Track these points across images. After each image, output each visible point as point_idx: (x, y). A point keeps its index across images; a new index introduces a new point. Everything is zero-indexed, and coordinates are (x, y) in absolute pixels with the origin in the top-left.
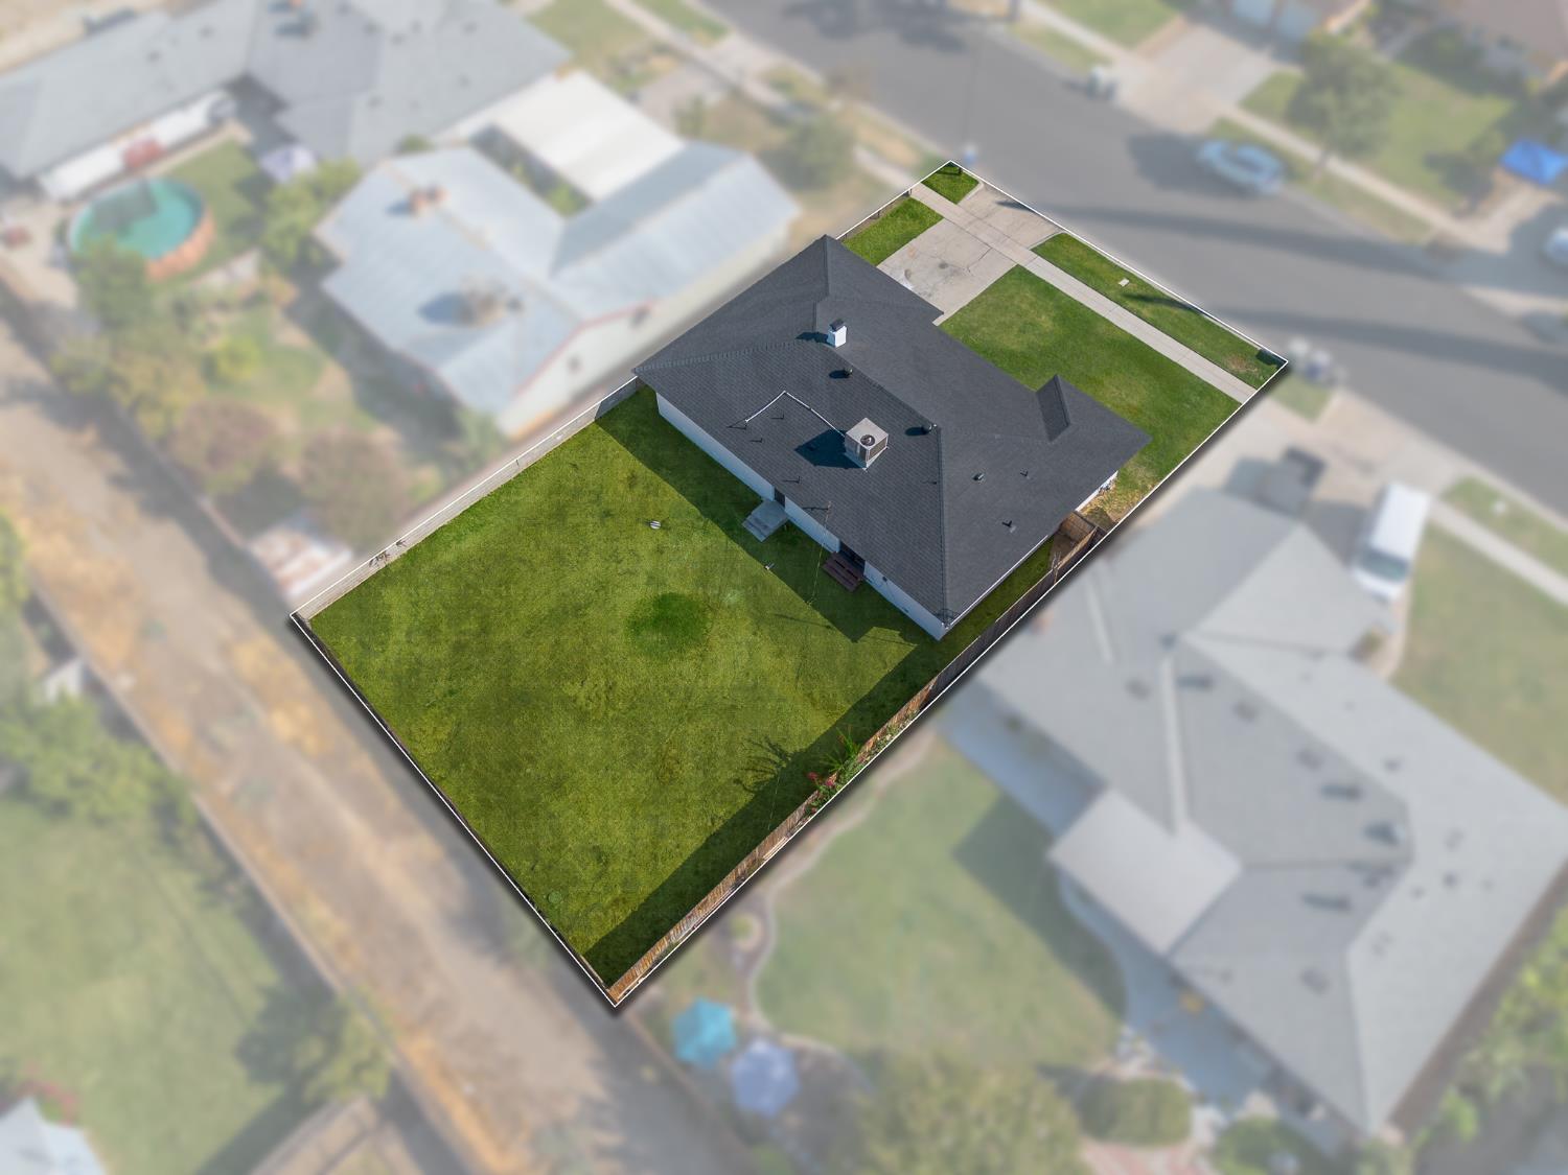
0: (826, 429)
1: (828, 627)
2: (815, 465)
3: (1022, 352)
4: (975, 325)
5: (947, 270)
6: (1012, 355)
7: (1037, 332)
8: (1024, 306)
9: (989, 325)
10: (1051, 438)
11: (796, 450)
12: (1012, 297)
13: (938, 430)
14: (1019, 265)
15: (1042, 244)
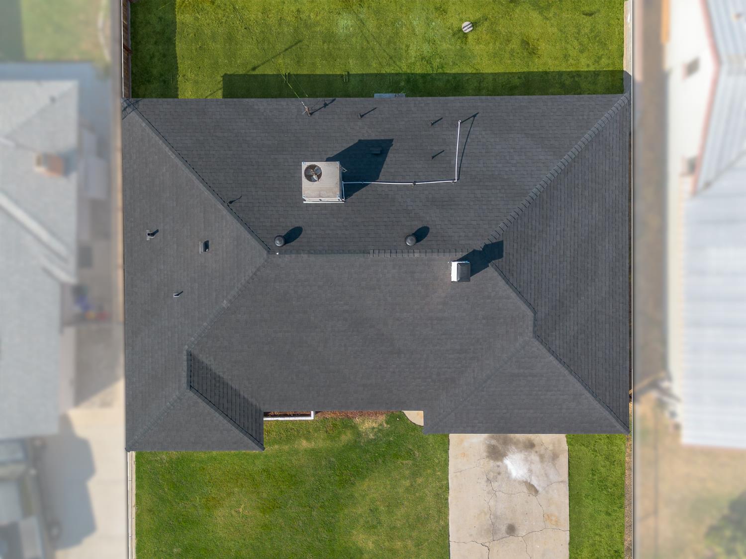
0: (381, 176)
1: (254, 69)
2: (360, 141)
3: (353, 484)
4: (420, 480)
5: (504, 528)
6: (360, 473)
7: (362, 521)
8: (399, 544)
9: (407, 490)
10: (190, 355)
11: (391, 140)
12: (418, 545)
13: (270, 250)
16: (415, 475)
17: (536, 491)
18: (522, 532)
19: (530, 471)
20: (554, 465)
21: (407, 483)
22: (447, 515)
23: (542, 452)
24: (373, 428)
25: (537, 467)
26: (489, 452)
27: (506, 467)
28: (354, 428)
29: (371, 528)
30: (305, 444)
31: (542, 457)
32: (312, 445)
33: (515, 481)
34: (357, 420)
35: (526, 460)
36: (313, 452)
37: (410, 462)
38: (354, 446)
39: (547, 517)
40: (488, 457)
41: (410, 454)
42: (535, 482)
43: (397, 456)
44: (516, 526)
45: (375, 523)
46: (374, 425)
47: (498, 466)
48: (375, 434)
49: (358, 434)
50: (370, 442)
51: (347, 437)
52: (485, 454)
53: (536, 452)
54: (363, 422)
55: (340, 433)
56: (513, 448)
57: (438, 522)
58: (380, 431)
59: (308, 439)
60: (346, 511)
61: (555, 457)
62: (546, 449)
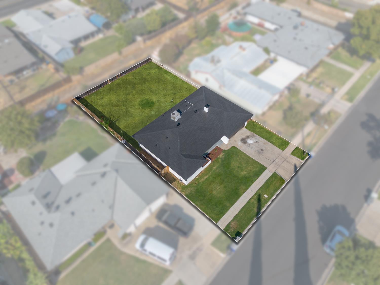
5: (261, 151)
6: (229, 164)
7: (239, 171)
8: (249, 168)
10: (181, 154)
11: (178, 109)
12: (252, 165)
14: (267, 168)
15: (278, 175)
16: (238, 156)
17: (258, 142)
18: (264, 149)
19: (253, 140)
20: (255, 136)
21: (238, 158)
22: (250, 157)
23: (251, 136)
24: (222, 155)
25: (253, 139)
26: (244, 143)
27: (249, 143)
28: (219, 158)
29: (242, 170)
31: (252, 137)
32: (216, 167)
33: (253, 143)
35: (250, 139)
36: (217, 168)
37: (234, 155)
38: (223, 161)
39: (264, 144)
42: (256, 141)
43: (231, 156)
44: (262, 149)
48: (224, 156)
49: (221, 158)
50: (225, 158)
51: (220, 161)
53: (250, 137)
54: (220, 156)
55: (218, 161)
56: (246, 140)
57: (250, 159)
59: (214, 167)
60: (234, 171)
61: (254, 135)
62: (251, 135)
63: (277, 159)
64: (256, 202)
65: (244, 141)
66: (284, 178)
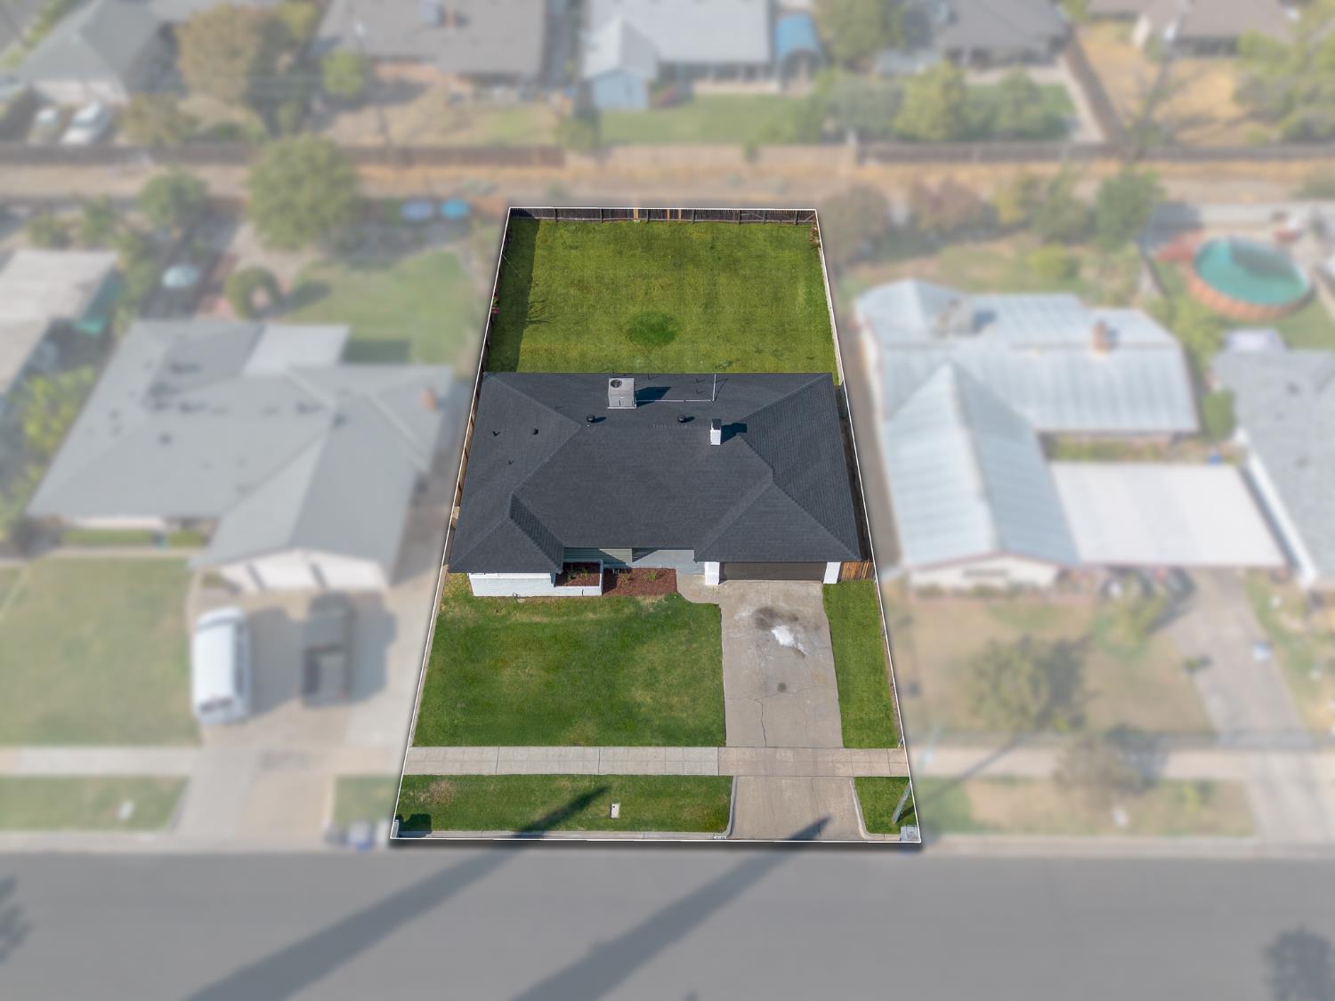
0: (663, 398)
3: (634, 649)
4: (694, 646)
5: (775, 687)
6: (639, 639)
7: (640, 680)
8: (675, 700)
9: (684, 653)
10: (514, 497)
11: (670, 387)
12: (694, 700)
14: (724, 745)
15: (729, 795)
16: (689, 642)
17: (803, 655)
18: (792, 689)
19: (796, 639)
20: (818, 634)
21: (683, 648)
22: (720, 674)
23: (805, 624)
24: (653, 603)
25: (802, 636)
26: (757, 624)
27: (773, 635)
28: (636, 602)
29: (649, 685)
30: (591, 616)
31: (805, 628)
32: (598, 616)
33: (783, 646)
34: (639, 598)
35: (791, 630)
36: (598, 622)
37: (687, 631)
38: (636, 616)
39: (815, 677)
40: (756, 627)
41: (686, 625)
42: (801, 647)
43: (675, 626)
44: (787, 684)
45: (653, 681)
46: (654, 601)
47: (767, 635)
48: (655, 609)
49: (640, 608)
50: (650, 615)
51: (628, 611)
52: (754, 626)
53: (800, 624)
54: (645, 599)
55: (623, 607)
56: (779, 620)
57: (713, 681)
58: (659, 606)
59: (595, 614)
60: (626, 671)
61: (817, 628)
63: (790, 754)
64: (567, 798)
65: (768, 620)
66: (737, 821)
